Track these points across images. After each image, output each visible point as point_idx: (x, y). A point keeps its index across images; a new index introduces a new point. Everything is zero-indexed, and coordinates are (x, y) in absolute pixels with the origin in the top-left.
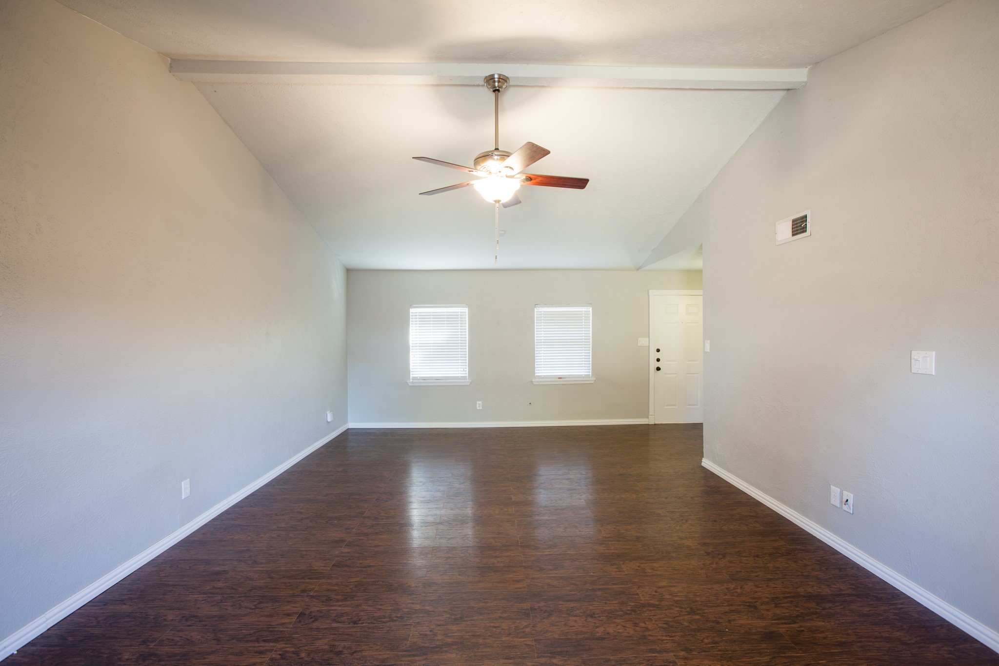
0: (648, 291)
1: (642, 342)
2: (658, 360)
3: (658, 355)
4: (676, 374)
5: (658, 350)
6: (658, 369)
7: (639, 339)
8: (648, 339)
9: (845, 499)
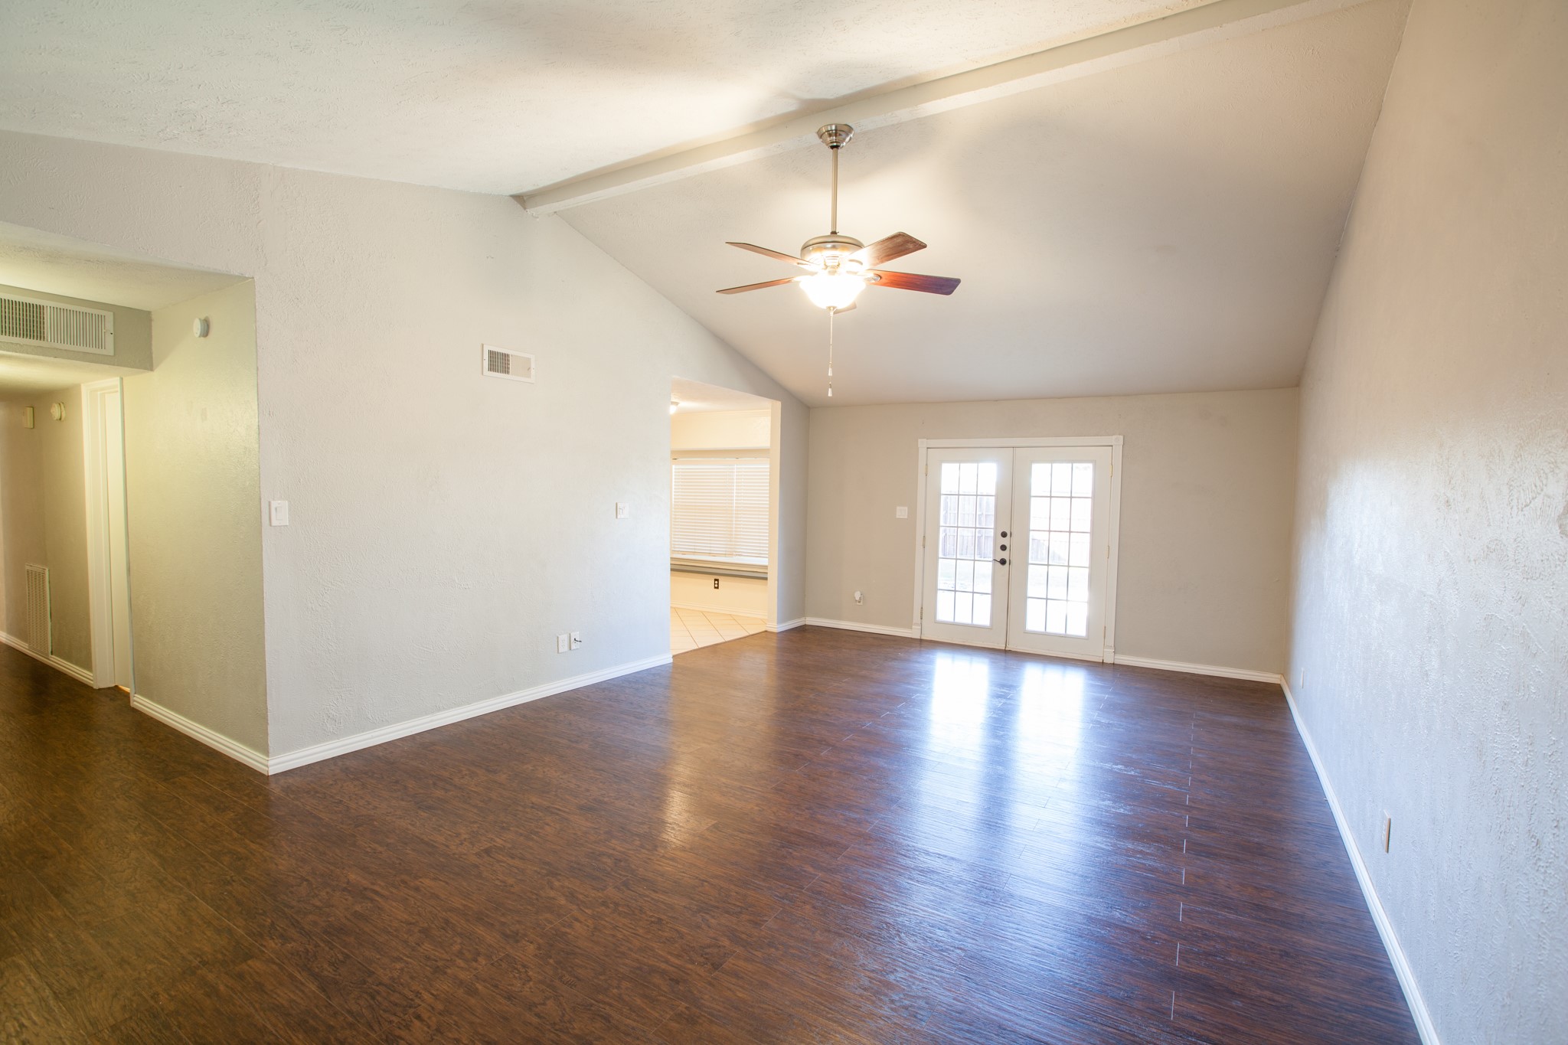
9: (572, 639)
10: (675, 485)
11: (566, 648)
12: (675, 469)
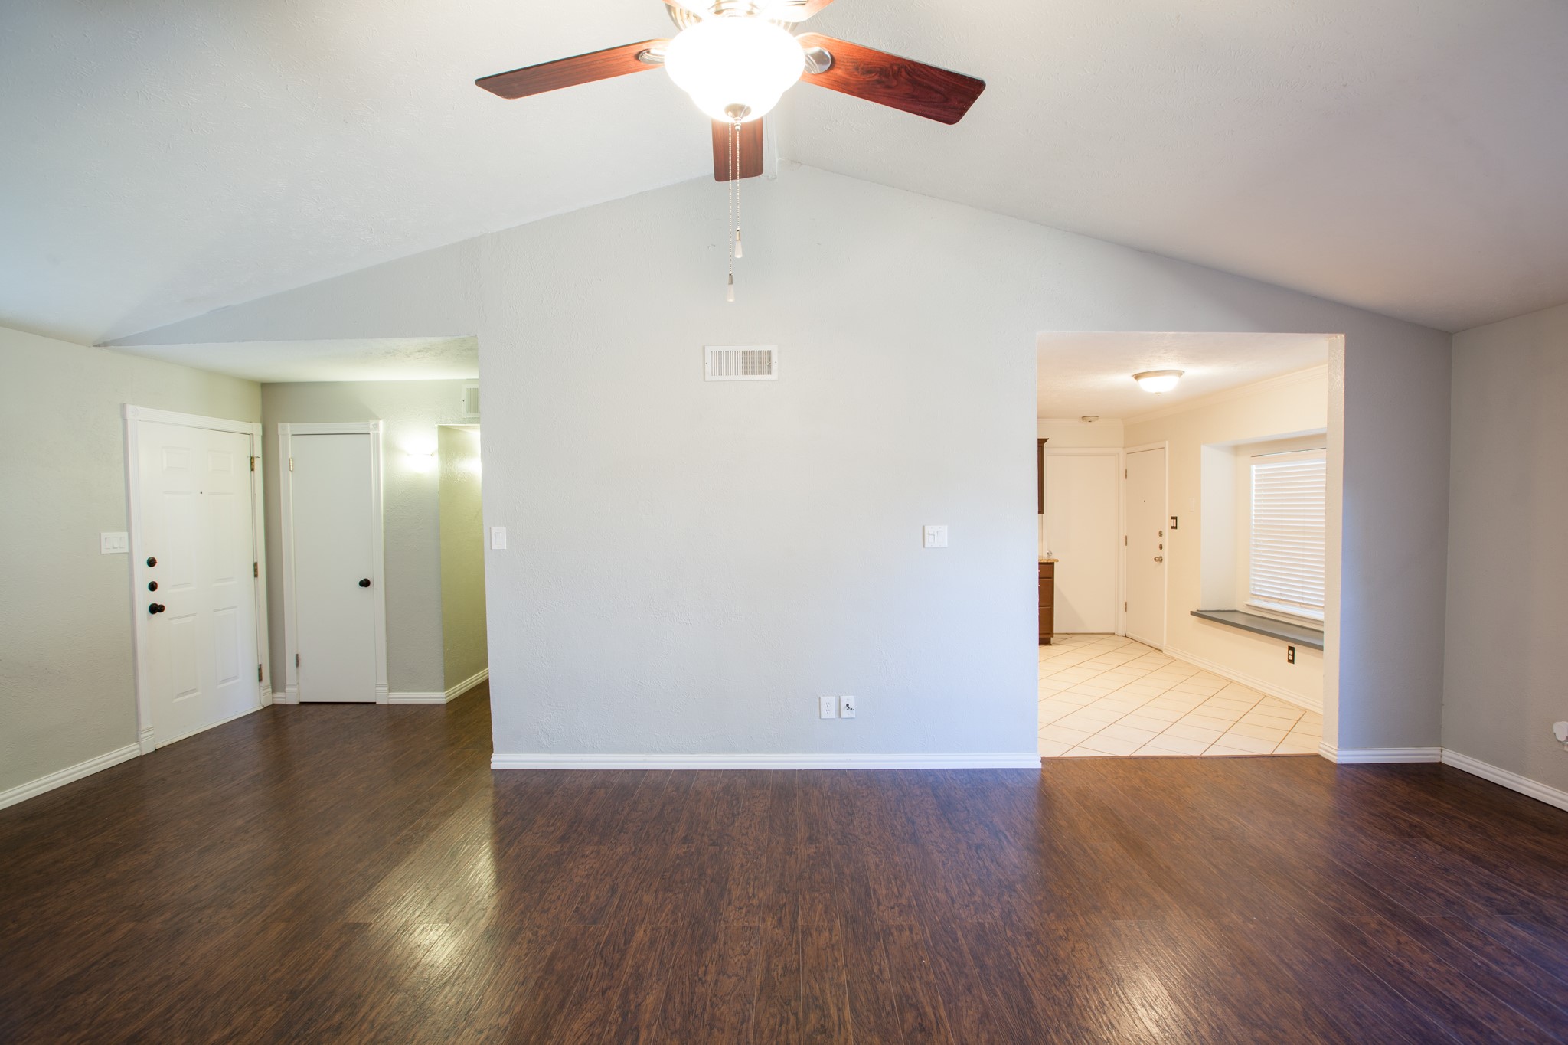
0: (123, 406)
1: (113, 542)
2: (153, 587)
3: (152, 574)
4: (194, 615)
5: (152, 562)
6: (155, 609)
7: (104, 535)
8: (126, 534)
9: (843, 705)
10: (1256, 496)
11: (833, 715)
12: (1256, 471)
